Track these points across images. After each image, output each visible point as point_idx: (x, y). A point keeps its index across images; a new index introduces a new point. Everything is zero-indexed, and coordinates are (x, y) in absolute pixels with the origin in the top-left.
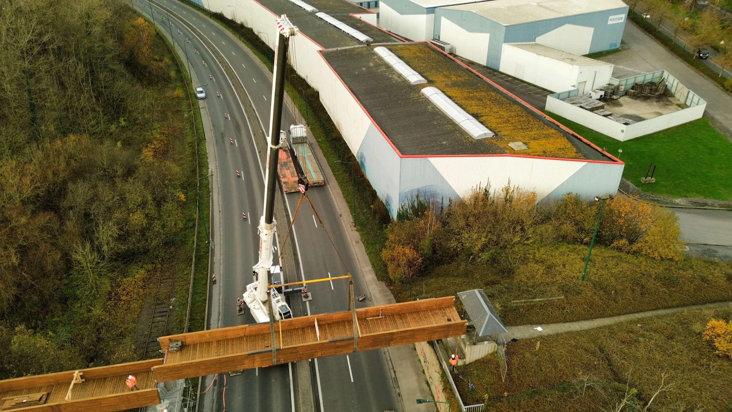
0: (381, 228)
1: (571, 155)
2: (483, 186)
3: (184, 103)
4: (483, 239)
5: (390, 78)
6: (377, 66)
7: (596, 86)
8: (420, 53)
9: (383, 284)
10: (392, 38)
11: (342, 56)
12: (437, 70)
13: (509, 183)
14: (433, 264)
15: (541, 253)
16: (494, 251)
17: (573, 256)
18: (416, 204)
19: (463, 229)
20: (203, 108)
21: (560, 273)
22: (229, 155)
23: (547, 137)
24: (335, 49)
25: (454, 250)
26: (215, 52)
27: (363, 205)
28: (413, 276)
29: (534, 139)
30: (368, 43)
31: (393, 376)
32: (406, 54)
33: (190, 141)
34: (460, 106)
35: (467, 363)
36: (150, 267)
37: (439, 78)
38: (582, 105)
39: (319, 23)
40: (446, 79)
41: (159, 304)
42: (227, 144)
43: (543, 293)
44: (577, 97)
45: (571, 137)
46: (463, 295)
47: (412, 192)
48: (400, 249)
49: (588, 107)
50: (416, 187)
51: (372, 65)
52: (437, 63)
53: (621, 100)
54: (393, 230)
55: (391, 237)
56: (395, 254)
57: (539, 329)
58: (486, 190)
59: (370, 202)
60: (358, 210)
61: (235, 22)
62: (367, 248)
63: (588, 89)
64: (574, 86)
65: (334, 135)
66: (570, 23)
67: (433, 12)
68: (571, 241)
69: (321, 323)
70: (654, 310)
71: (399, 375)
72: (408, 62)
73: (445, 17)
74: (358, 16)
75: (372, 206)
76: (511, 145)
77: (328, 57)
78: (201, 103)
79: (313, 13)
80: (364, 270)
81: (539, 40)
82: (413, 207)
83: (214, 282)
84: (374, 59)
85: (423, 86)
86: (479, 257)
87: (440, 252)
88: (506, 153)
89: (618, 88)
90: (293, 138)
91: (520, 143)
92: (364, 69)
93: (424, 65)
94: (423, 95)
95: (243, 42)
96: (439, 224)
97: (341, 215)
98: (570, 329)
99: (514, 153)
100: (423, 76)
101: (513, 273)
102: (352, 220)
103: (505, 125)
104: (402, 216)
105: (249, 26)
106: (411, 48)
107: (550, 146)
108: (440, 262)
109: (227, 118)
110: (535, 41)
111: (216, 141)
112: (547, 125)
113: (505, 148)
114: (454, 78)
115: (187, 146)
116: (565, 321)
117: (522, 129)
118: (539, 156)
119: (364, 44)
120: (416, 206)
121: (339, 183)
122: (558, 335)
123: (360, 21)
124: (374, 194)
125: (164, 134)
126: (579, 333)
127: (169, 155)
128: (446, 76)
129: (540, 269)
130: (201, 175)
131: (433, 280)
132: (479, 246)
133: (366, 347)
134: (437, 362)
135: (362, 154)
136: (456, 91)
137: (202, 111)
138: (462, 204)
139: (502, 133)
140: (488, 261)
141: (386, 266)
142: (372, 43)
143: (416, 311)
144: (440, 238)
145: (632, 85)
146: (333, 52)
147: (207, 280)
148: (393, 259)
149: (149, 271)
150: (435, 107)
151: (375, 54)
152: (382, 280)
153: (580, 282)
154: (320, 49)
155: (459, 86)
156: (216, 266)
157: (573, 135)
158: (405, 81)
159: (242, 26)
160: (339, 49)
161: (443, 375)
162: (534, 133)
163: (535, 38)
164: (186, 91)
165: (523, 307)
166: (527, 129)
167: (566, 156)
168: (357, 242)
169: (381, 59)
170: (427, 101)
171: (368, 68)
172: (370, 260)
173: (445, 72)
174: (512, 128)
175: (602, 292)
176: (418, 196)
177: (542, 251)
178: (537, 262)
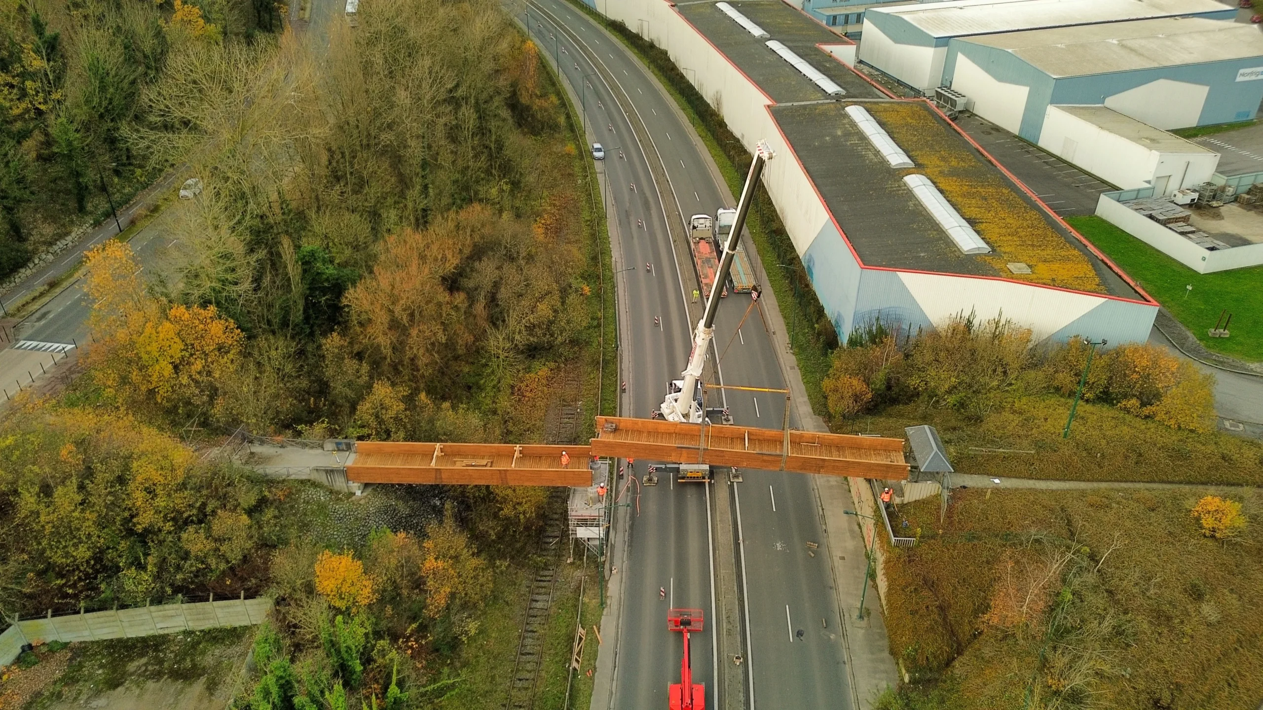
0: (825, 355)
1: (1089, 287)
2: (966, 314)
3: (577, 163)
4: (953, 379)
5: (862, 156)
6: (847, 135)
7: (1187, 184)
8: (912, 119)
9: (821, 419)
10: (875, 90)
11: (799, 116)
12: (932, 147)
13: (1000, 315)
14: (886, 402)
15: (1022, 403)
16: (964, 394)
17: (1061, 410)
18: (874, 328)
19: (929, 364)
20: (601, 173)
21: (1039, 427)
22: (636, 241)
23: (1065, 259)
24: (790, 104)
25: (915, 389)
26: (614, 87)
27: (805, 322)
28: (858, 411)
29: (1045, 261)
30: (838, 97)
31: (821, 513)
32: (890, 119)
33: (588, 218)
34: (954, 205)
35: (905, 502)
36: (552, 365)
37: (932, 161)
38: (1154, 213)
39: (771, 58)
40: (942, 164)
41: (565, 406)
42: (634, 227)
43: (1011, 445)
44: (1149, 200)
45: (1100, 262)
46: (910, 431)
47: (871, 312)
48: (845, 379)
49: (1161, 217)
50: (877, 307)
51: (839, 133)
52: (934, 136)
53: (1224, 210)
54: (839, 357)
55: (837, 364)
56: (840, 385)
57: (997, 481)
58: (969, 320)
59: (814, 320)
60: (797, 330)
61: (641, 39)
62: (804, 376)
63: (1173, 186)
64: (1149, 182)
65: (774, 226)
66: (1167, 77)
67: (946, 45)
68: (1067, 395)
69: (752, 437)
70: (1148, 482)
71: (828, 513)
72: (892, 132)
73: (964, 54)
74: (827, 48)
75: (816, 326)
76: (1011, 266)
77: (780, 117)
78: (598, 166)
79: (762, 41)
80: (798, 400)
81: (1110, 102)
82: (870, 331)
83: (624, 391)
84: (844, 124)
85: (908, 172)
86: (944, 400)
87: (896, 389)
88: (1001, 276)
89: (1223, 189)
90: (720, 227)
91: (1023, 265)
92: (827, 138)
93: (915, 139)
94: (905, 184)
95: (653, 72)
96: (900, 356)
97: (774, 333)
98: (1033, 487)
99: (1012, 278)
100: (909, 157)
101: (981, 421)
102: (788, 341)
103: (1010, 238)
104: (852, 342)
105: (663, 47)
106: (899, 108)
107: (1063, 272)
108: (894, 401)
109: (632, 190)
110: (1103, 103)
111: (620, 221)
112: (1071, 243)
113: (1001, 270)
114: (954, 163)
115: (583, 225)
116: (1030, 478)
117: (1033, 245)
118: (1045, 285)
119: (833, 98)
120: (875, 331)
121: (775, 292)
122: (1017, 489)
123: (830, 57)
124: (820, 311)
125: (555, 205)
126: (1042, 491)
127: (562, 234)
128: (943, 159)
129: (1017, 419)
130: (604, 265)
131: (882, 420)
132: (947, 387)
133: (794, 468)
134: (872, 498)
135: (810, 256)
136: (952, 183)
137: (601, 178)
138: (935, 334)
139: (1003, 249)
140: (955, 405)
141: (826, 398)
142: (845, 97)
143: (857, 448)
144: (899, 373)
145: (1249, 187)
146: (786, 108)
147: (616, 388)
148: (836, 390)
149: (551, 370)
150: (919, 204)
151: (847, 116)
152: (819, 415)
153: (1060, 439)
154: (769, 102)
155: (958, 176)
156: (625, 373)
157: (1102, 261)
158: (883, 162)
159: (652, 46)
160: (795, 104)
161: (877, 510)
162: (1048, 252)
163: (1104, 98)
164: (578, 147)
165: (982, 456)
166: (1040, 246)
167: (1082, 288)
168: (792, 368)
169: (853, 124)
170: (909, 194)
171: (834, 137)
172: (807, 390)
173: (942, 153)
174: (1018, 243)
175: (1084, 454)
176: (878, 319)
177: (1024, 400)
178: (1014, 412)
